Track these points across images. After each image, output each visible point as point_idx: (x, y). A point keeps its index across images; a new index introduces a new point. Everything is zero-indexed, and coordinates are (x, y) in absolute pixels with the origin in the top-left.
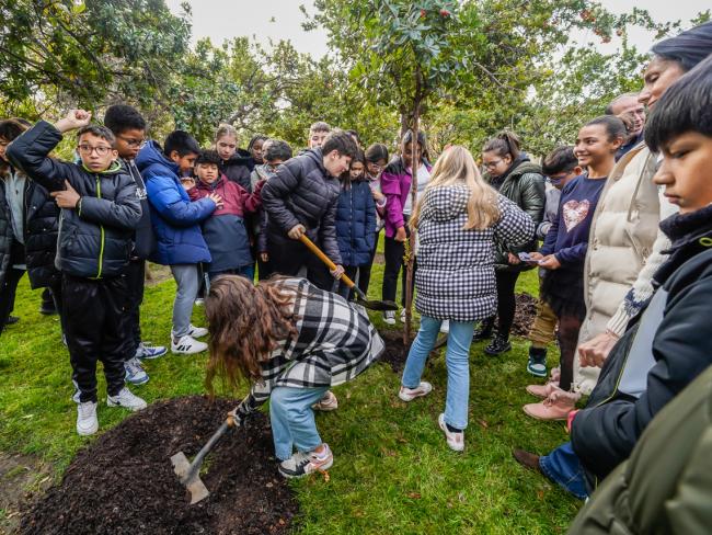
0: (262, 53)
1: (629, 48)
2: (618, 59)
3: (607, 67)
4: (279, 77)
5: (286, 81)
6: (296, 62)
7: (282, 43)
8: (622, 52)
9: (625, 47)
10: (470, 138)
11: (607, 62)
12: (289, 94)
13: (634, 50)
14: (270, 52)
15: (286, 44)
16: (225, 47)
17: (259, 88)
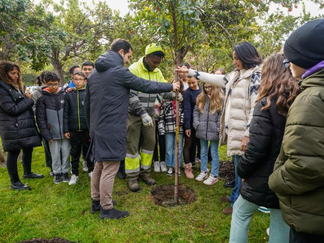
0: (87, 8)
1: (307, 13)
2: (301, 20)
3: (296, 23)
4: (99, 24)
5: (104, 27)
6: (111, 15)
7: (100, 3)
8: (303, 15)
9: (304, 13)
10: (224, 64)
11: (296, 21)
12: (107, 35)
13: (309, 15)
14: (93, 8)
15: (103, 4)
16: (63, 3)
17: (86, 31)
